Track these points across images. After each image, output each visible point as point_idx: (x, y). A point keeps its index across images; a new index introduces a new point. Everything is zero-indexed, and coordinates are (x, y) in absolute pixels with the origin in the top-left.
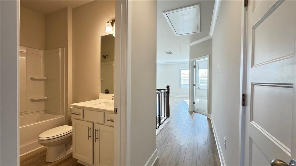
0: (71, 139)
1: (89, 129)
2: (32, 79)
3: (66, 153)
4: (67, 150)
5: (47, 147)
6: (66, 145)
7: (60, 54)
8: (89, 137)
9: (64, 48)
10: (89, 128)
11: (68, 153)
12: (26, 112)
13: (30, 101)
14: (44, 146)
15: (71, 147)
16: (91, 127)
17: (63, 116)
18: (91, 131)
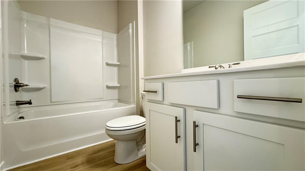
0: (143, 135)
1: (177, 121)
2: (108, 64)
3: (138, 155)
4: (138, 150)
5: (116, 141)
6: (137, 143)
7: (130, 31)
8: (177, 137)
9: (134, 21)
10: (176, 117)
11: (140, 155)
12: (102, 98)
13: (106, 88)
14: (112, 139)
15: (143, 146)
16: (181, 117)
17: (135, 106)
18: (181, 125)
